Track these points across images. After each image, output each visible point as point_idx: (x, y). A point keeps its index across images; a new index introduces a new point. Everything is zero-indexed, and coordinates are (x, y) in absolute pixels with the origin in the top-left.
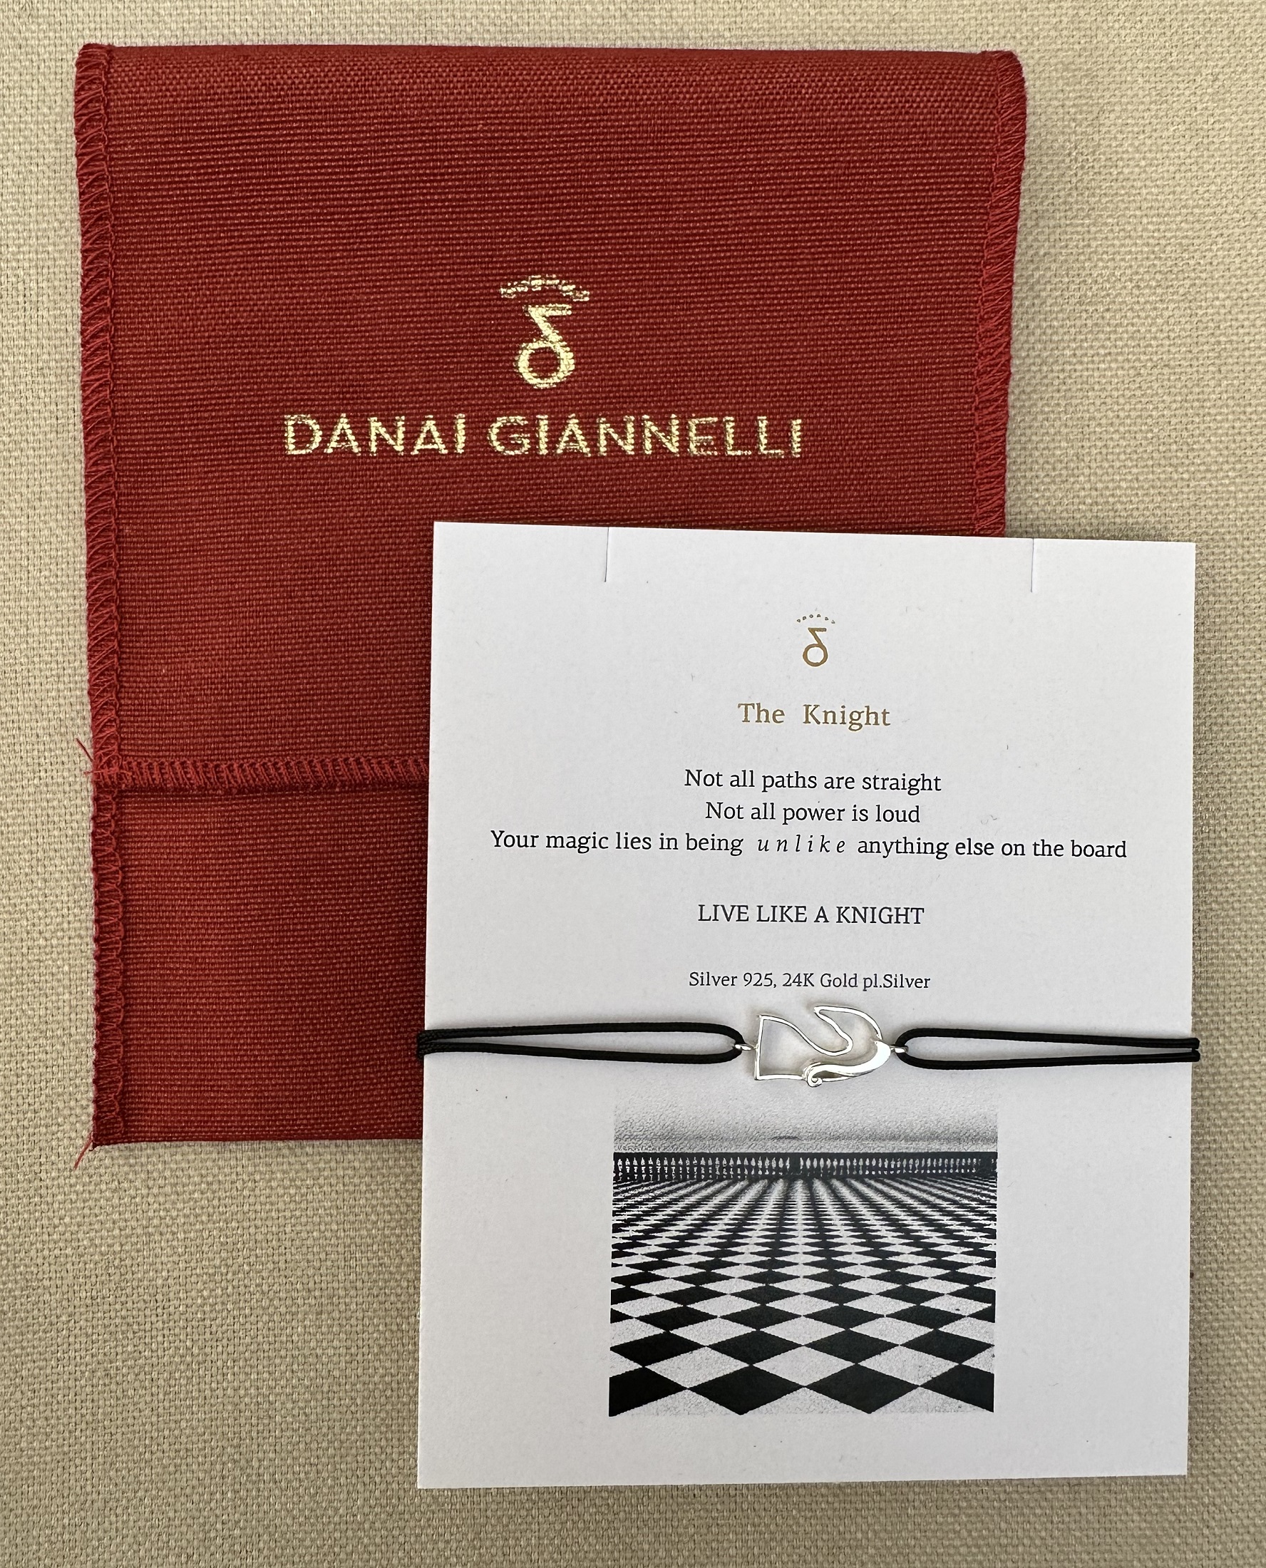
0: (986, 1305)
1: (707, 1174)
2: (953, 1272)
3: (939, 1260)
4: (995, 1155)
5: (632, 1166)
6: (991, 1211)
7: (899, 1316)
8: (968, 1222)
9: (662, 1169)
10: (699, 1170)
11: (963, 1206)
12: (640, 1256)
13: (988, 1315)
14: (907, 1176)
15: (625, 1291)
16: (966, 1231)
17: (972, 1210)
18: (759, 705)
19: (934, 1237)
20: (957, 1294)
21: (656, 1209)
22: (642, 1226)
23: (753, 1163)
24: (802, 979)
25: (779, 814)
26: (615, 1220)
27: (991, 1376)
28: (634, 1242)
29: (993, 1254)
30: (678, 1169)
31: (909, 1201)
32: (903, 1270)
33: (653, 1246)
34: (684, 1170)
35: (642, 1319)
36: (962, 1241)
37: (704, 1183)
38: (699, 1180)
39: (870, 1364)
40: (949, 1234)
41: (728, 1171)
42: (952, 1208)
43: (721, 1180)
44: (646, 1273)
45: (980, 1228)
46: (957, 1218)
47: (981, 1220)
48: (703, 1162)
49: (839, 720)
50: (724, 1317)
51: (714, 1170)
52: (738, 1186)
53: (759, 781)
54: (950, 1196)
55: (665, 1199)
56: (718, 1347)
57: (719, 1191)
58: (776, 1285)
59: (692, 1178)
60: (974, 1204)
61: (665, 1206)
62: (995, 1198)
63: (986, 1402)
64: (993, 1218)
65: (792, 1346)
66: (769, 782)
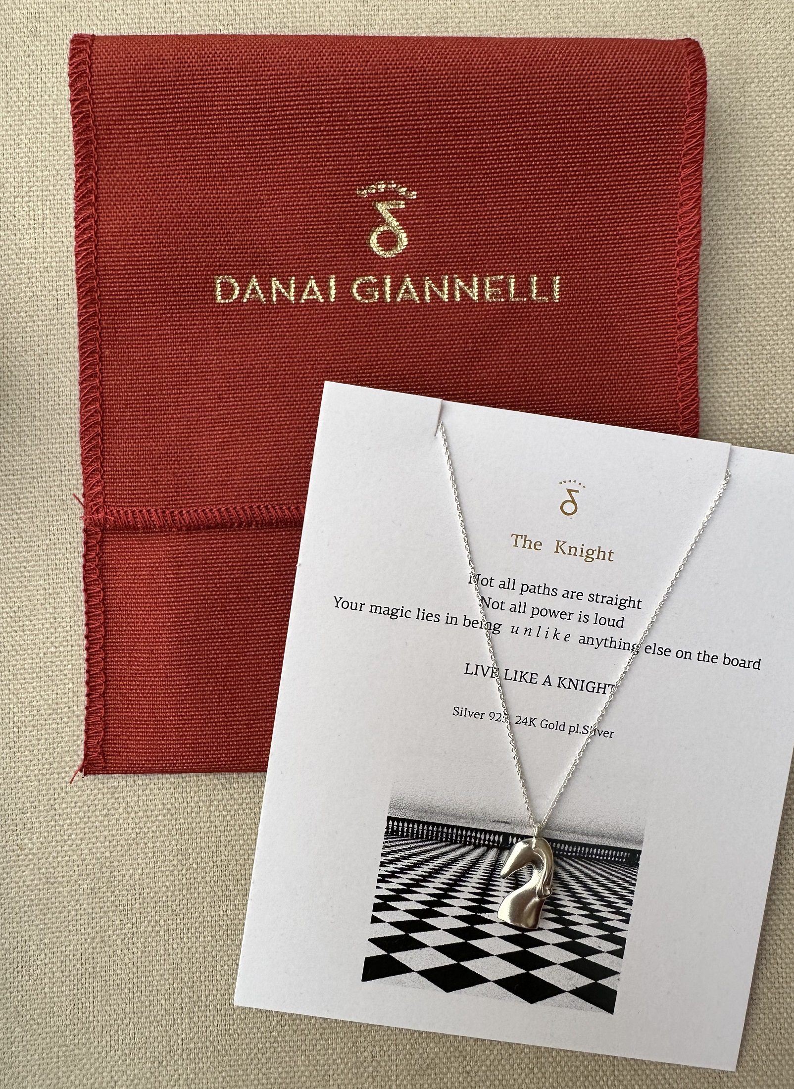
0: (619, 947)
1: (447, 838)
2: (600, 923)
3: (592, 915)
4: (640, 852)
5: (398, 826)
6: (632, 888)
7: (561, 945)
8: (615, 893)
9: (418, 831)
10: (442, 835)
11: (613, 882)
12: (395, 884)
13: (619, 954)
14: (579, 858)
15: (383, 904)
16: (613, 898)
17: (619, 885)
18: (526, 536)
19: (591, 899)
20: (600, 937)
21: (410, 856)
22: (399, 865)
23: (478, 836)
24: (529, 721)
25: (529, 611)
26: (383, 859)
27: (615, 992)
28: (393, 875)
29: (628, 916)
30: (427, 833)
31: (578, 874)
32: (567, 917)
33: (405, 879)
34: (432, 833)
35: (391, 923)
36: (609, 904)
37: (444, 844)
38: (441, 841)
39: (537, 973)
40: (602, 899)
41: (461, 838)
42: (606, 882)
43: (456, 843)
44: (398, 896)
45: (622, 897)
46: (609, 889)
47: (624, 893)
48: (445, 830)
49: (579, 553)
50: (444, 930)
51: (452, 836)
52: (467, 848)
53: (518, 587)
54: (606, 875)
55: (417, 850)
56: (439, 948)
57: (454, 850)
58: (483, 915)
59: (436, 839)
60: (621, 882)
61: (416, 854)
62: (635, 880)
63: (610, 1009)
64: (632, 892)
65: (487, 954)
66: (525, 588)
